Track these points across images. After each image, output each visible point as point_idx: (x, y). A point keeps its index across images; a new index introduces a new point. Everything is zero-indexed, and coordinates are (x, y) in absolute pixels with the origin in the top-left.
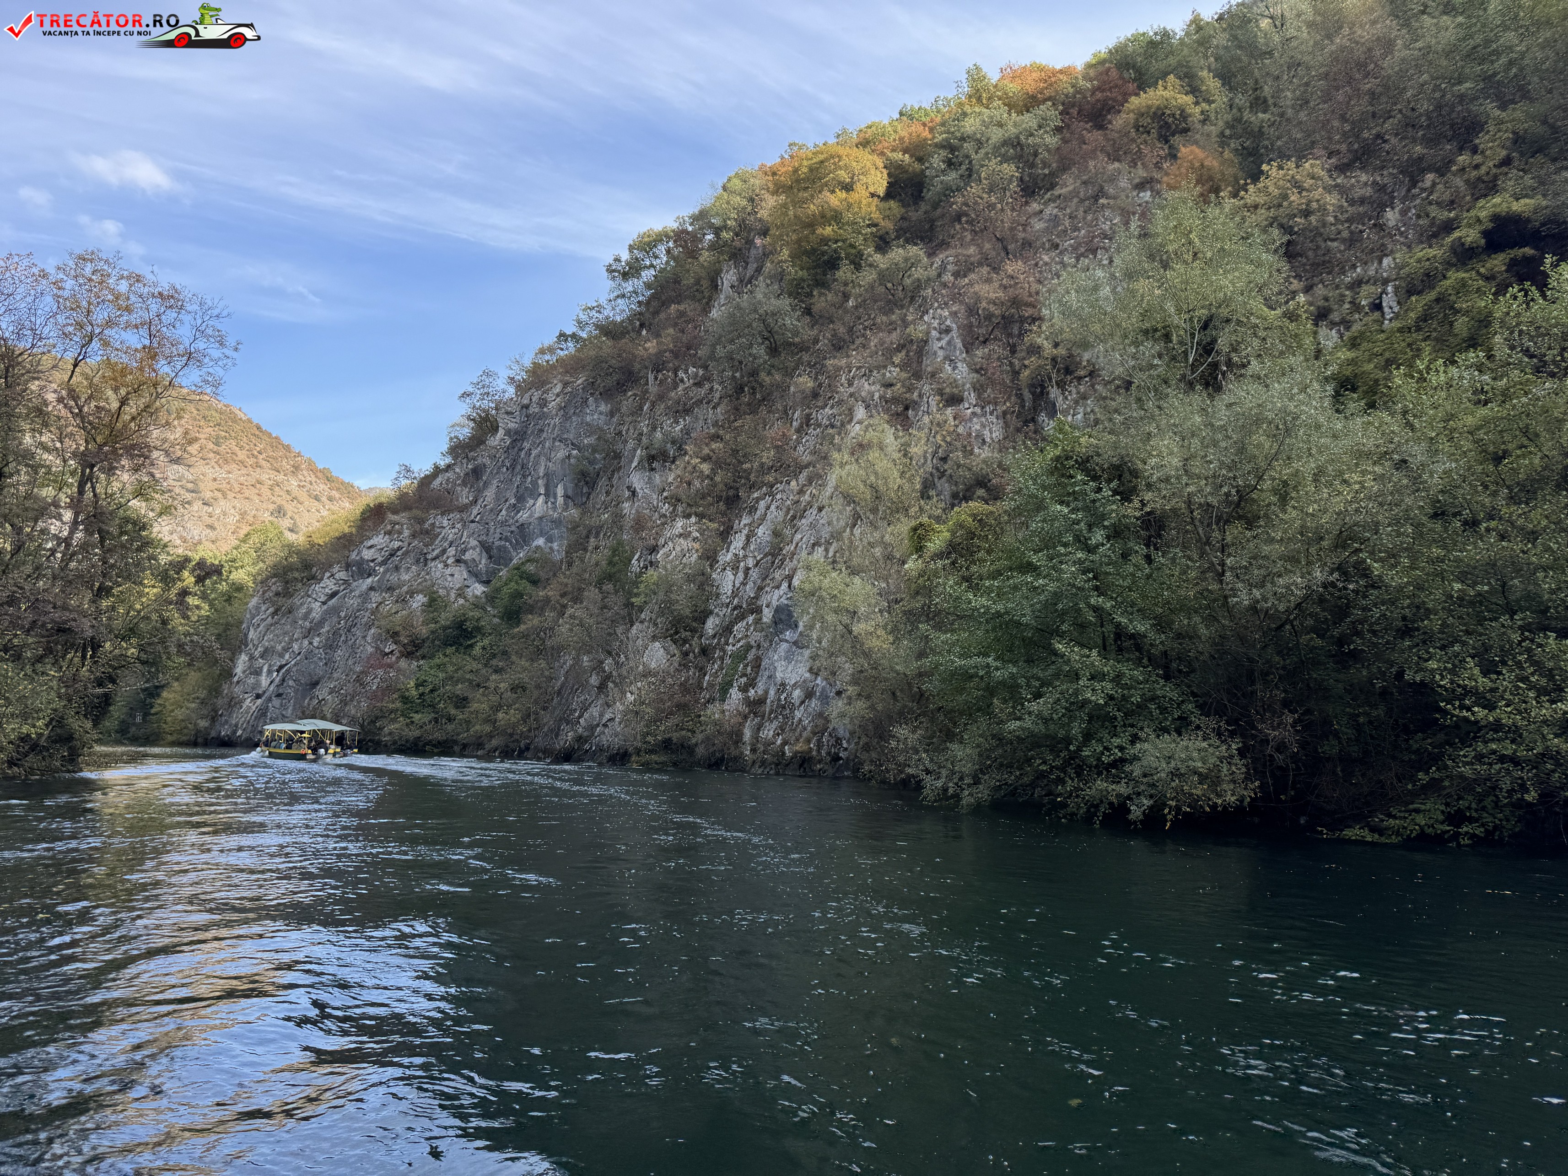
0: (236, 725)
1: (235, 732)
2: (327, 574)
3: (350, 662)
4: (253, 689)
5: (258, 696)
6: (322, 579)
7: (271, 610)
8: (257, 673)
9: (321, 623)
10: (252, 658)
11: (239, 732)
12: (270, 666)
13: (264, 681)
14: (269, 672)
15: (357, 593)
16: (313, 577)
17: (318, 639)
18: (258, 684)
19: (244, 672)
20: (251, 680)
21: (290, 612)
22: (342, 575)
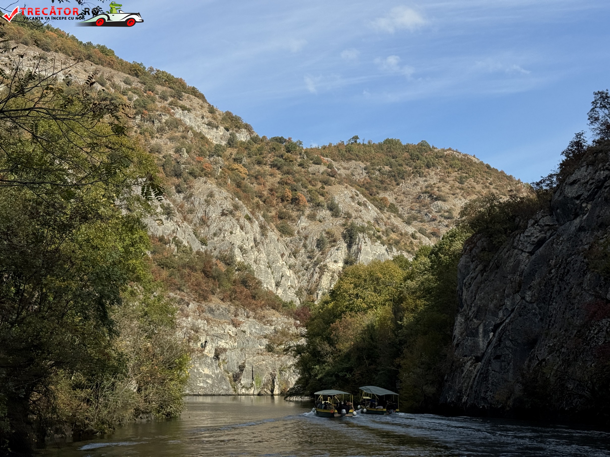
0: (460, 391)
1: (459, 398)
2: (531, 222)
3: (568, 315)
4: (472, 351)
5: (478, 359)
6: (526, 227)
7: (480, 267)
8: (474, 334)
9: (531, 274)
10: (467, 319)
11: (465, 399)
12: (485, 326)
13: (482, 343)
14: (486, 333)
15: (565, 237)
16: (517, 227)
17: (529, 293)
18: (476, 345)
19: (461, 334)
20: (469, 343)
21: (498, 267)
22: (547, 220)
